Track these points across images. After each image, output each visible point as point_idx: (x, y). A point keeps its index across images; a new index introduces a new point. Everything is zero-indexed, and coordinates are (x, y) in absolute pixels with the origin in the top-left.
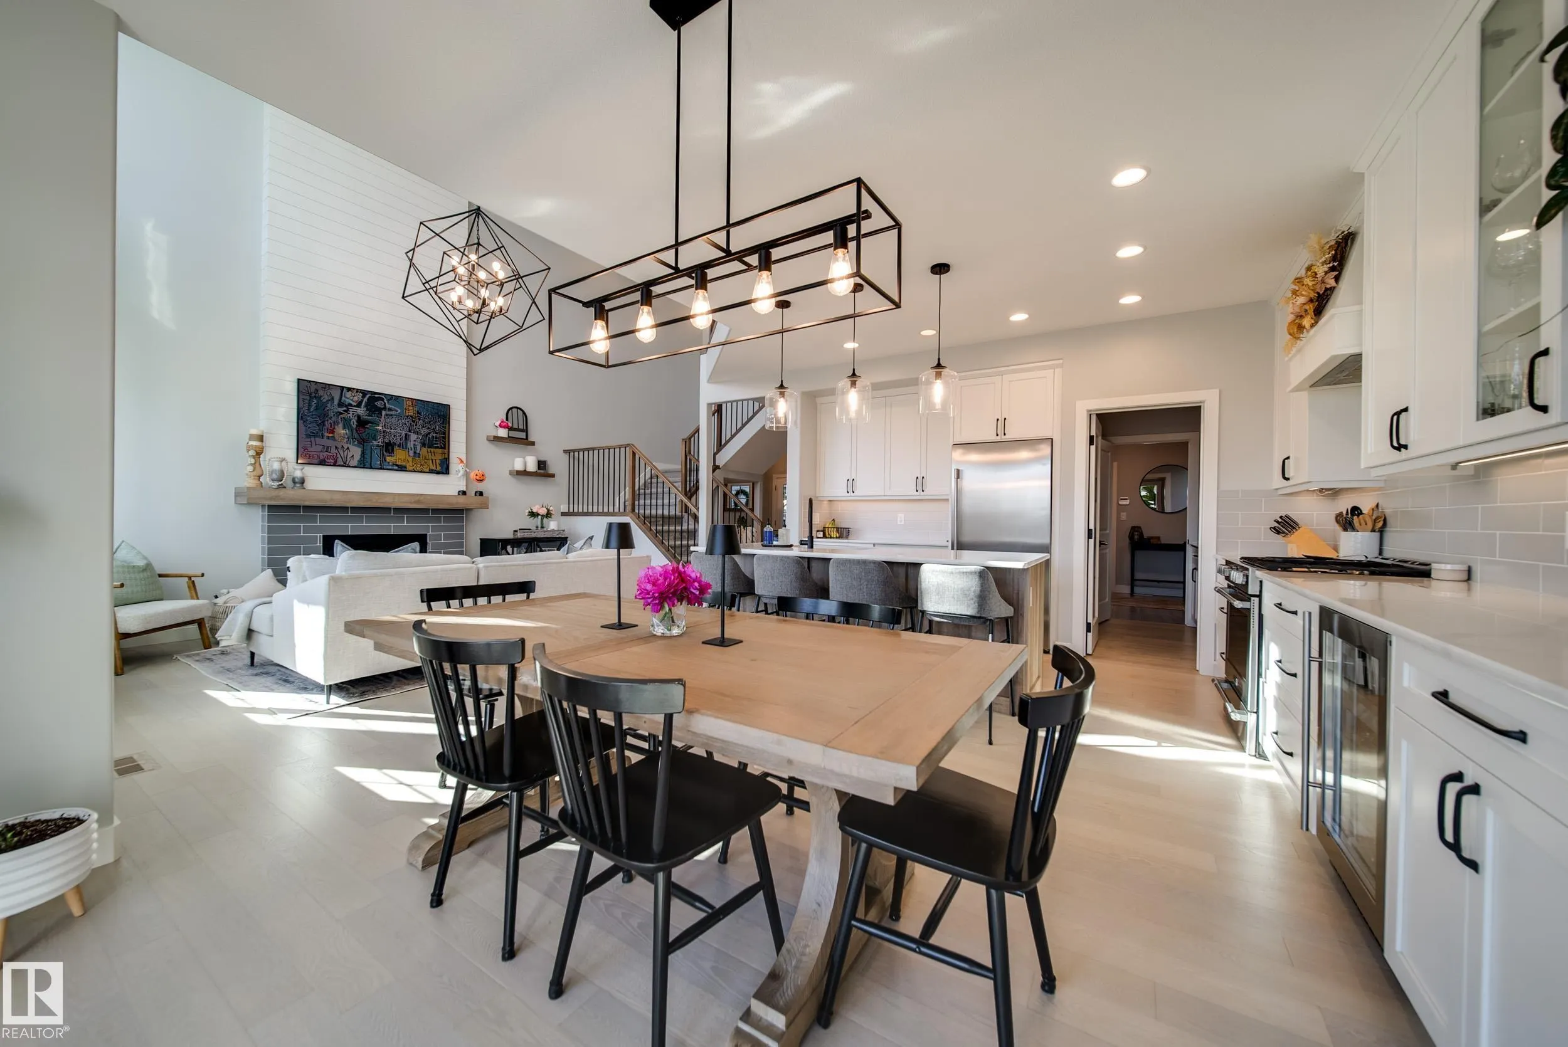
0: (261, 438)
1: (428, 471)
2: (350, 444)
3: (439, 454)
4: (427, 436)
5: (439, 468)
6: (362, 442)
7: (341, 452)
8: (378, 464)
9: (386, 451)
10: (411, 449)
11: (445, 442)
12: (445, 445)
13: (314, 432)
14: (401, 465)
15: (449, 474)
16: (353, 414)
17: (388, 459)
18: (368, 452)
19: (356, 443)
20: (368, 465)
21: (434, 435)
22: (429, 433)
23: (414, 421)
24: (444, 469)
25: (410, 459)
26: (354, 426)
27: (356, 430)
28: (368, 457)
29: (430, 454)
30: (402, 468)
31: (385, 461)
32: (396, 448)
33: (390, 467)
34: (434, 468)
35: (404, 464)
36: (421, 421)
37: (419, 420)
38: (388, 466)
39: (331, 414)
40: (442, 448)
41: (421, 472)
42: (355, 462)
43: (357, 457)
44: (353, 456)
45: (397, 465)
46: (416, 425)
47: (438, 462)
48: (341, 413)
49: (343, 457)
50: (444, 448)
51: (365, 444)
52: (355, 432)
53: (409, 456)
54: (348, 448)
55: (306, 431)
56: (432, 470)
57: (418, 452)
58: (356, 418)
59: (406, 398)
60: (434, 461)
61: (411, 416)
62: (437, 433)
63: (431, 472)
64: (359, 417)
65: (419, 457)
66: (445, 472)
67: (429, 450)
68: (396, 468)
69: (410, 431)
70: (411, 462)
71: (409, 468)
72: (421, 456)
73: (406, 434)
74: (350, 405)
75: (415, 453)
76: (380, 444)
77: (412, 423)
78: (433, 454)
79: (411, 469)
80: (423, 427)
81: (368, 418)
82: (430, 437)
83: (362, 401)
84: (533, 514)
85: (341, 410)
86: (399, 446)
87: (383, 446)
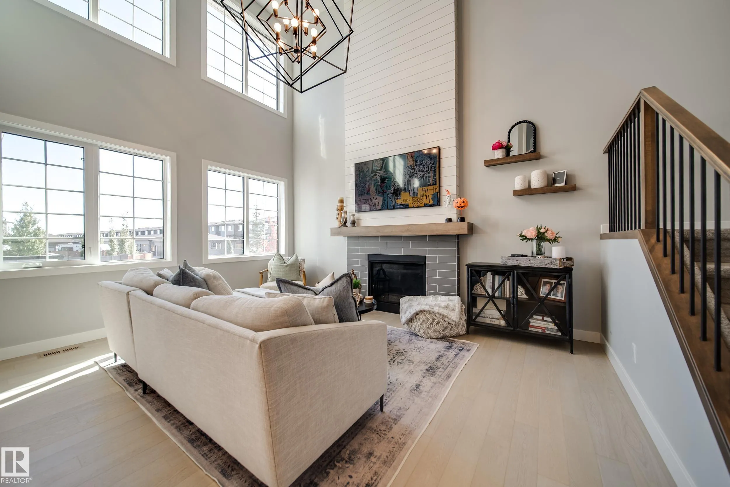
0: (342, 201)
1: (423, 205)
2: (377, 195)
3: (431, 191)
4: (422, 177)
5: (431, 202)
6: (383, 192)
7: (373, 201)
8: (392, 206)
9: (396, 196)
10: (411, 191)
11: (436, 179)
12: (436, 182)
13: (361, 192)
14: (405, 204)
15: (440, 205)
16: (378, 176)
17: (398, 201)
18: (386, 199)
19: (380, 194)
20: (386, 207)
21: (427, 175)
22: (424, 175)
23: (412, 169)
24: (437, 202)
25: (411, 198)
26: (379, 183)
27: (380, 186)
28: (386, 202)
29: (424, 191)
30: (406, 206)
31: (396, 203)
32: (402, 192)
33: (399, 207)
34: (428, 203)
35: (407, 203)
36: (418, 167)
37: (416, 166)
38: (398, 206)
39: (368, 179)
40: (434, 185)
41: (418, 207)
42: (380, 207)
43: (381, 203)
44: (379, 203)
45: (402, 205)
46: (414, 172)
47: (431, 196)
48: (373, 177)
49: (374, 204)
50: (436, 184)
51: (385, 193)
52: (379, 187)
53: (410, 196)
54: (376, 199)
55: (358, 192)
56: (426, 204)
57: (416, 192)
58: (380, 178)
59: (407, 153)
60: (428, 196)
61: (411, 166)
62: (429, 173)
63: (426, 206)
64: (381, 176)
65: (417, 196)
66: (436, 204)
67: (424, 188)
68: (402, 206)
69: (410, 178)
70: (411, 201)
71: (410, 205)
72: (418, 195)
73: (408, 181)
74: (377, 170)
75: (414, 193)
76: (393, 191)
77: (412, 171)
78: (427, 191)
79: (411, 206)
80: (420, 171)
81: (386, 175)
82: (424, 177)
83: (383, 165)
84: (524, 238)
85: (372, 175)
86: (404, 190)
87: (394, 193)
